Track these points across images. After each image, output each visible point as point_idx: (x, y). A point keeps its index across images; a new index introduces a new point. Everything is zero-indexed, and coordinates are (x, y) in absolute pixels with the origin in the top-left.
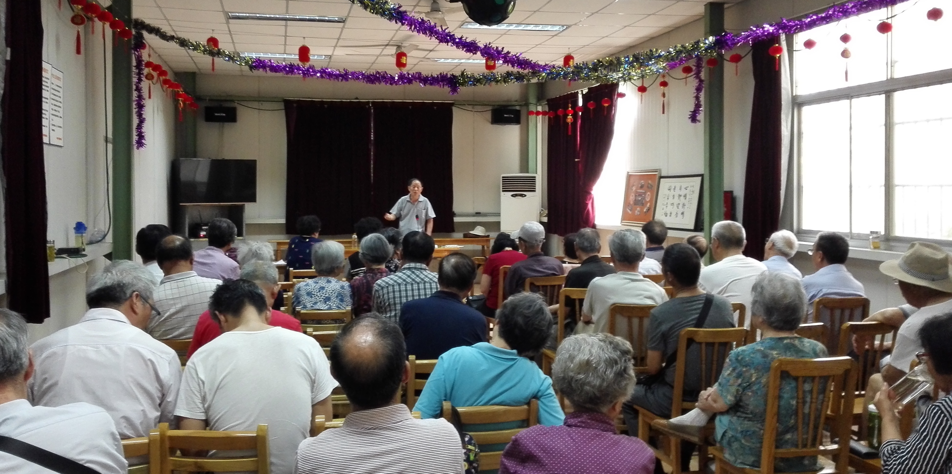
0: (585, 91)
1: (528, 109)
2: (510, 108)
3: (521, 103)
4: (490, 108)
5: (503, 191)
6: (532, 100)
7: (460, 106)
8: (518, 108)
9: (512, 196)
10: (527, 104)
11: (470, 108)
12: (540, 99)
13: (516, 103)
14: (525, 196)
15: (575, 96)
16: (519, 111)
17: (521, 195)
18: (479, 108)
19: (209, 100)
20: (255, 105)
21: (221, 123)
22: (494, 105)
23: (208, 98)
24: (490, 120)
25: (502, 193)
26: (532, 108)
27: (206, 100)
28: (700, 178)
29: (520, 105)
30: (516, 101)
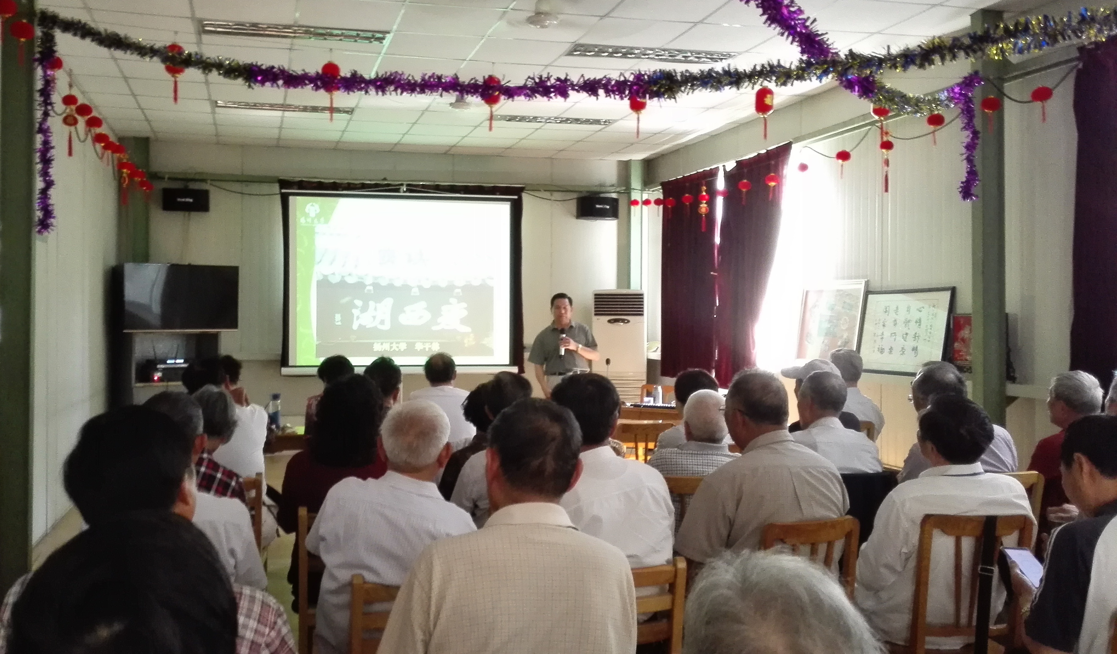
0: (731, 165)
1: (629, 197)
2: (602, 195)
3: (618, 190)
4: (575, 195)
5: (596, 315)
6: (636, 183)
7: (532, 193)
8: (614, 196)
9: (610, 321)
10: (628, 191)
11: (547, 195)
12: (647, 183)
13: (612, 189)
14: (628, 321)
15: (712, 174)
16: (616, 201)
17: (623, 321)
18: (557, 196)
19: (169, 178)
20: (237, 187)
21: (187, 213)
22: (581, 192)
23: (167, 176)
24: (575, 214)
25: (595, 318)
26: (635, 195)
27: (163, 178)
28: (947, 295)
29: (618, 192)
30: (613, 186)
